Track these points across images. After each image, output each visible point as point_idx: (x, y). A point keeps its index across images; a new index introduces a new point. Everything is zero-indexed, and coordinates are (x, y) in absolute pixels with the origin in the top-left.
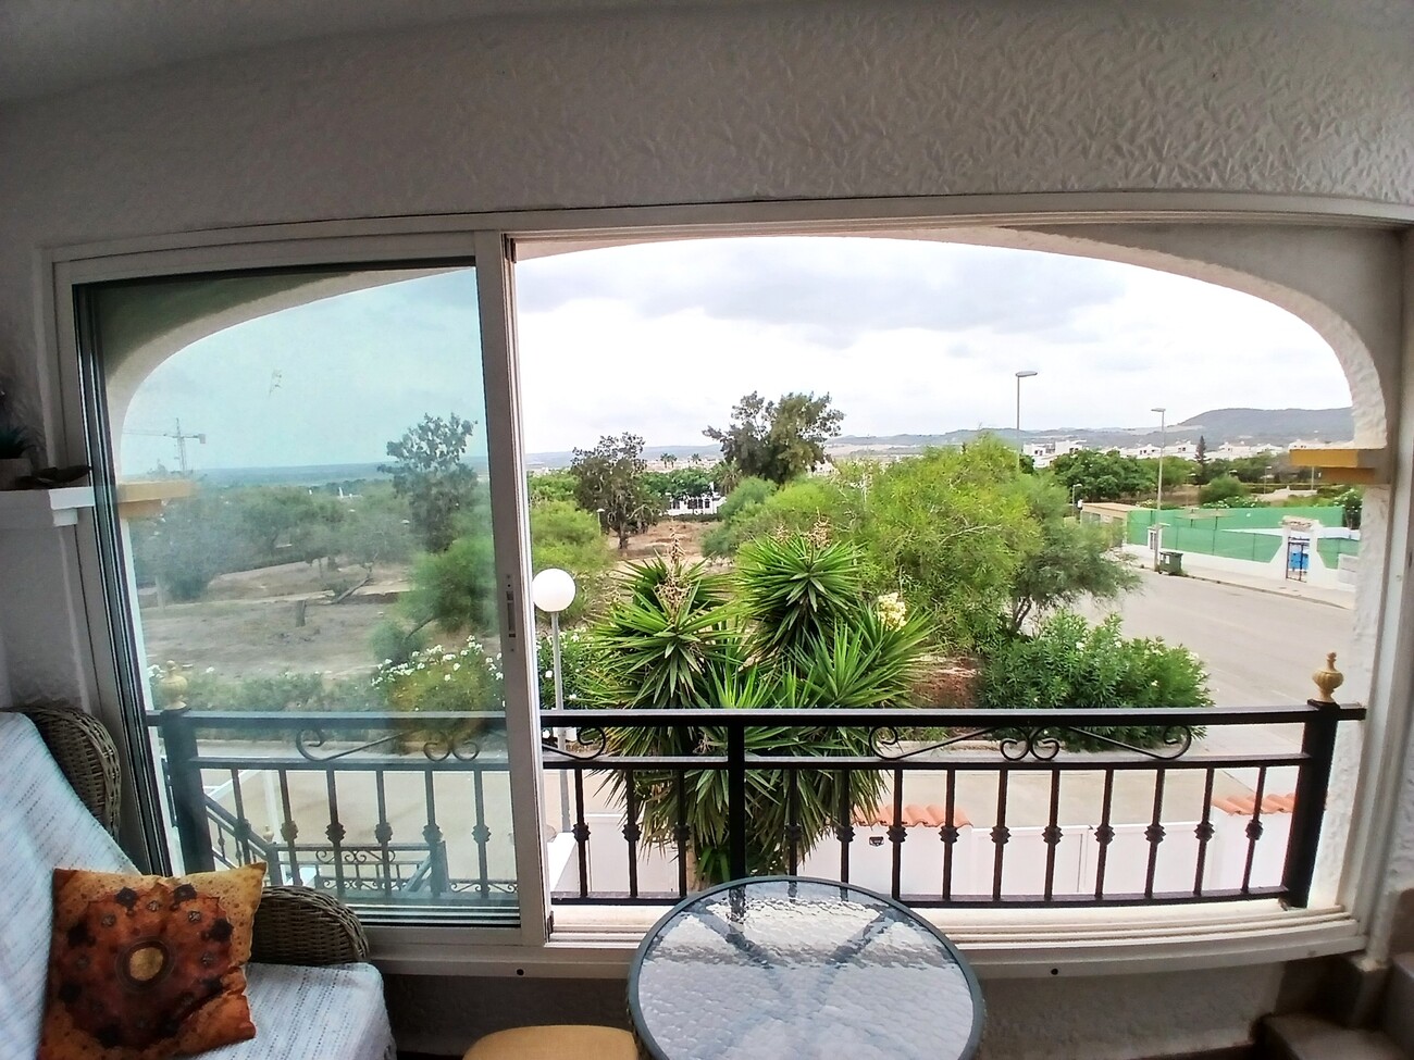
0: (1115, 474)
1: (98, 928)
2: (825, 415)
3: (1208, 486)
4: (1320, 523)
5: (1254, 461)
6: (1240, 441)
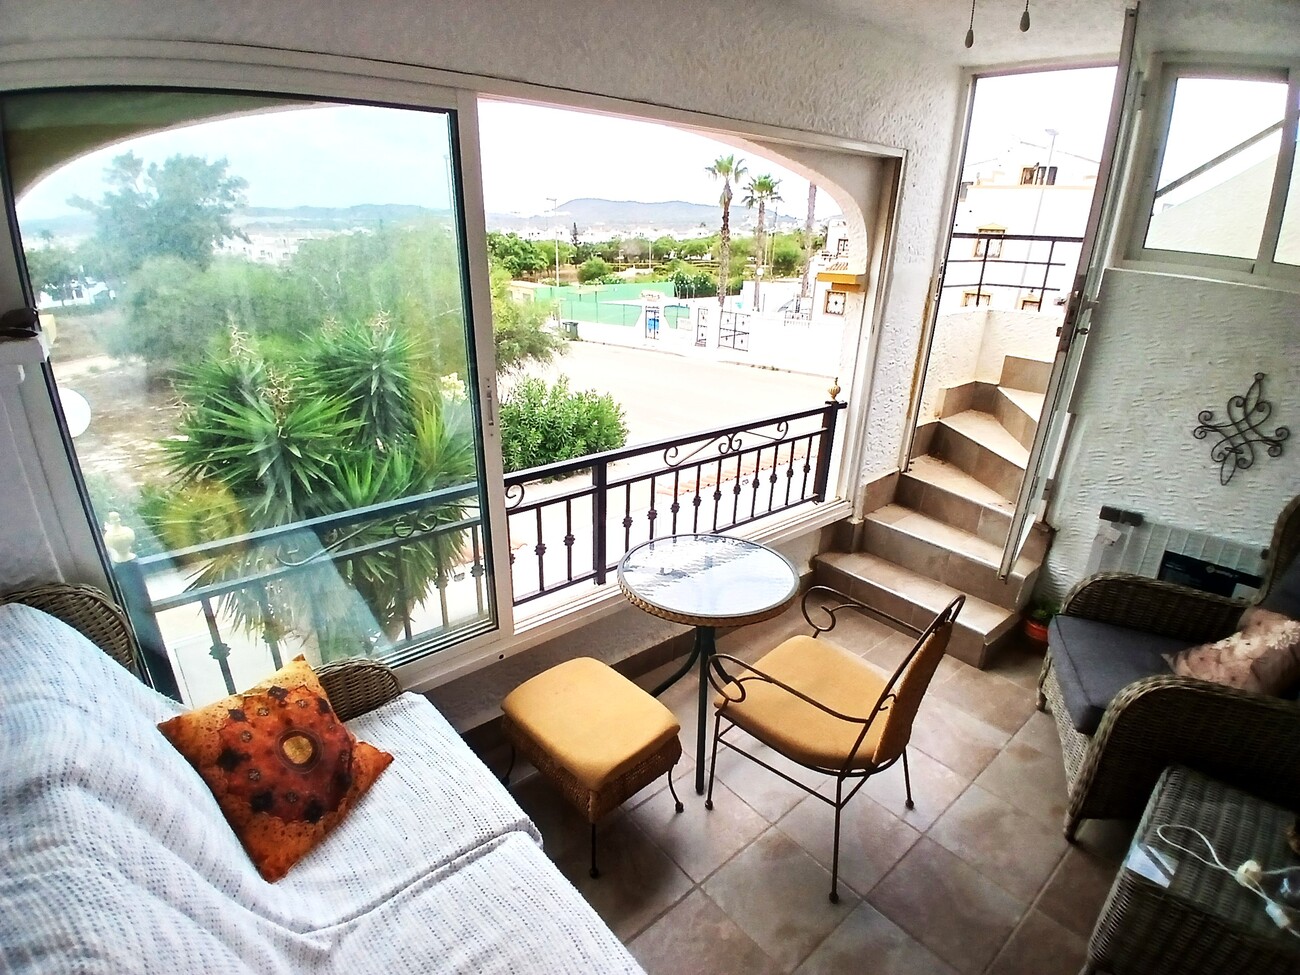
0: (517, 254)
1: (243, 745)
2: (226, 182)
3: (583, 265)
4: (662, 295)
5: (610, 245)
6: (598, 227)
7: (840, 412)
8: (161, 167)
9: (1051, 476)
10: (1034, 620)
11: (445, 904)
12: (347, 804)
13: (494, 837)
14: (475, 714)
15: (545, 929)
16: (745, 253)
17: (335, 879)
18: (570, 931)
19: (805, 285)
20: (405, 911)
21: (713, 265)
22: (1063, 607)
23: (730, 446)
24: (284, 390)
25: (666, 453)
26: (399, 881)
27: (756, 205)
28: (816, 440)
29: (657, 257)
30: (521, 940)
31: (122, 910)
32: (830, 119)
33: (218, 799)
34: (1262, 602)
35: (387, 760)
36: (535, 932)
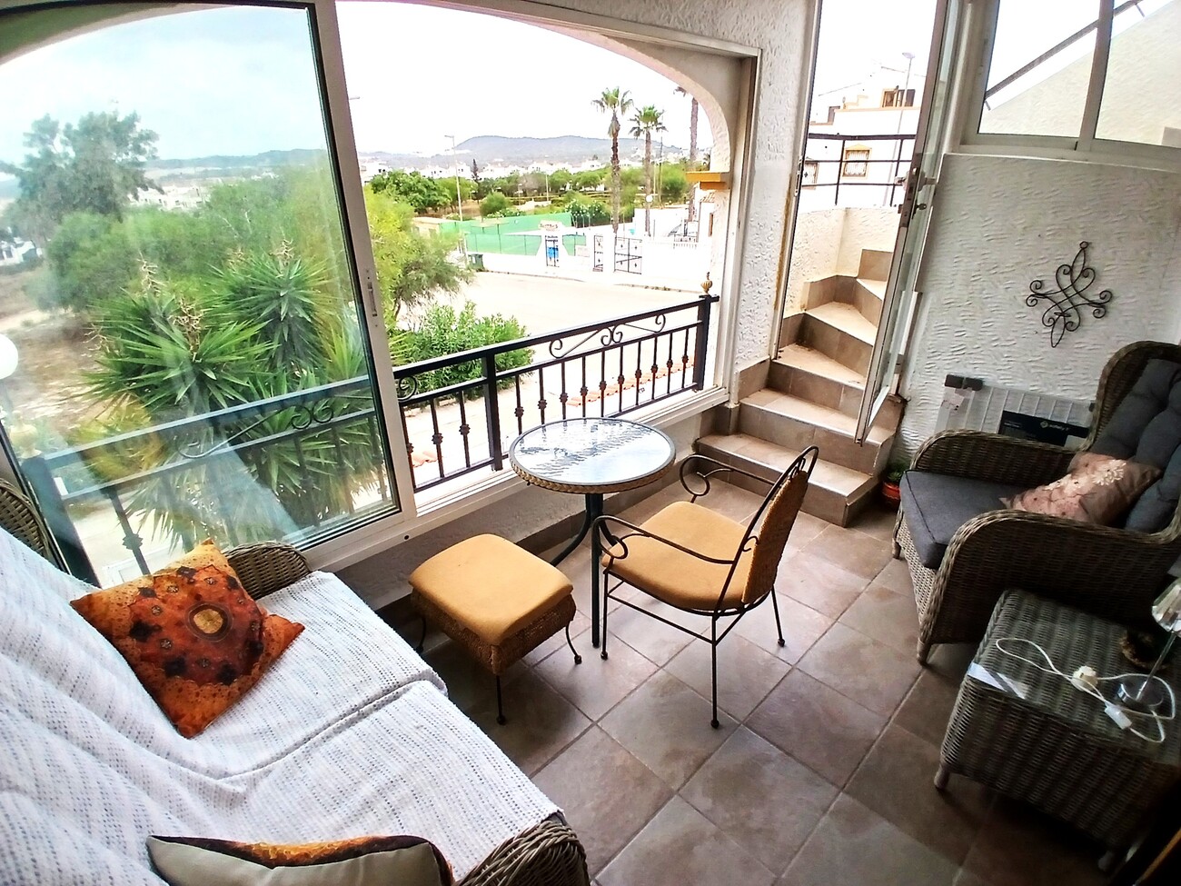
0: (421, 192)
1: (154, 618)
2: (136, 135)
3: (484, 200)
4: (560, 224)
5: (509, 179)
6: (496, 163)
7: (714, 306)
8: (76, 127)
9: (902, 352)
10: (889, 482)
11: (353, 745)
12: (260, 668)
13: (399, 687)
14: (387, 592)
15: (446, 759)
16: (635, 183)
17: (250, 731)
18: (468, 758)
19: (691, 210)
20: (316, 755)
21: (605, 195)
22: (913, 464)
23: (612, 338)
24: (195, 318)
25: (551, 345)
26: (311, 729)
27: (643, 136)
28: (693, 331)
29: (553, 190)
30: (424, 769)
31: (16, 738)
32: (686, 17)
33: (133, 667)
34: (1090, 447)
35: (299, 629)
36: (436, 762)
